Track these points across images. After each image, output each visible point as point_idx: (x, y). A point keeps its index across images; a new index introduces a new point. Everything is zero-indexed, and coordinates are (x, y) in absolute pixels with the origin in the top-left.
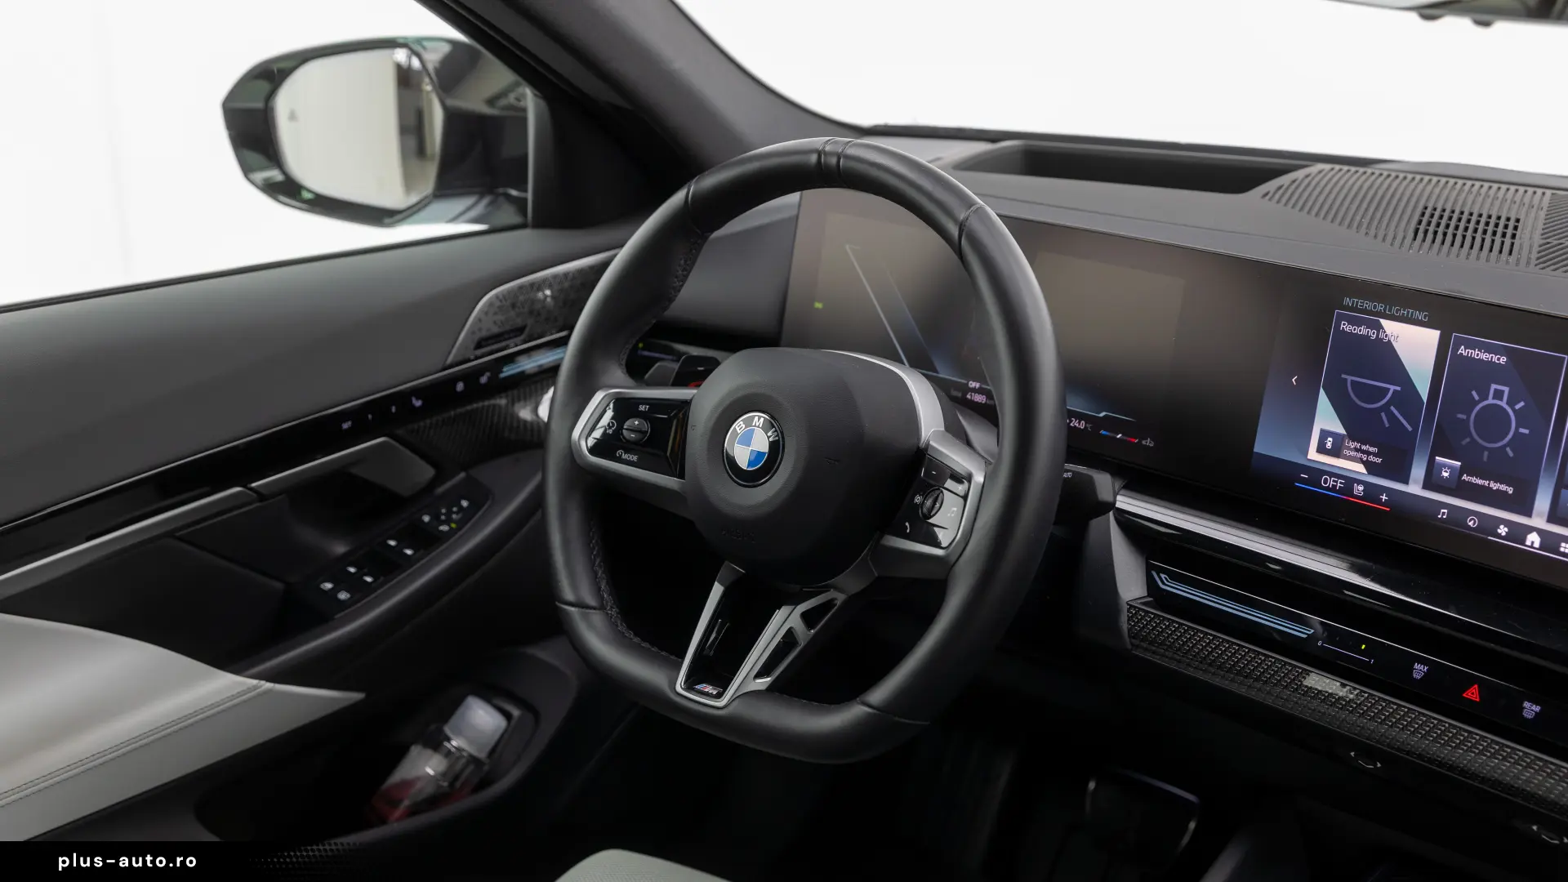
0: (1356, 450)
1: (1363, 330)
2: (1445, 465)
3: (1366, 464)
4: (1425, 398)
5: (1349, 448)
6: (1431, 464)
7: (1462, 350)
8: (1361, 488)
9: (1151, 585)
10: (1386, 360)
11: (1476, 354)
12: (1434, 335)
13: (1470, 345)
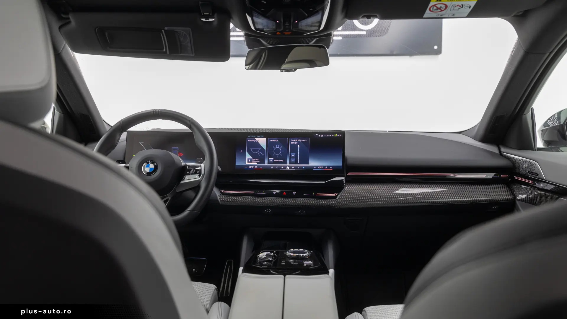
0: (255, 161)
1: (252, 141)
2: (271, 160)
3: (257, 162)
4: (265, 149)
5: (253, 161)
6: (268, 160)
7: (270, 141)
8: (257, 167)
9: (221, 192)
10: (258, 145)
11: (272, 141)
12: (265, 139)
13: (272, 139)
